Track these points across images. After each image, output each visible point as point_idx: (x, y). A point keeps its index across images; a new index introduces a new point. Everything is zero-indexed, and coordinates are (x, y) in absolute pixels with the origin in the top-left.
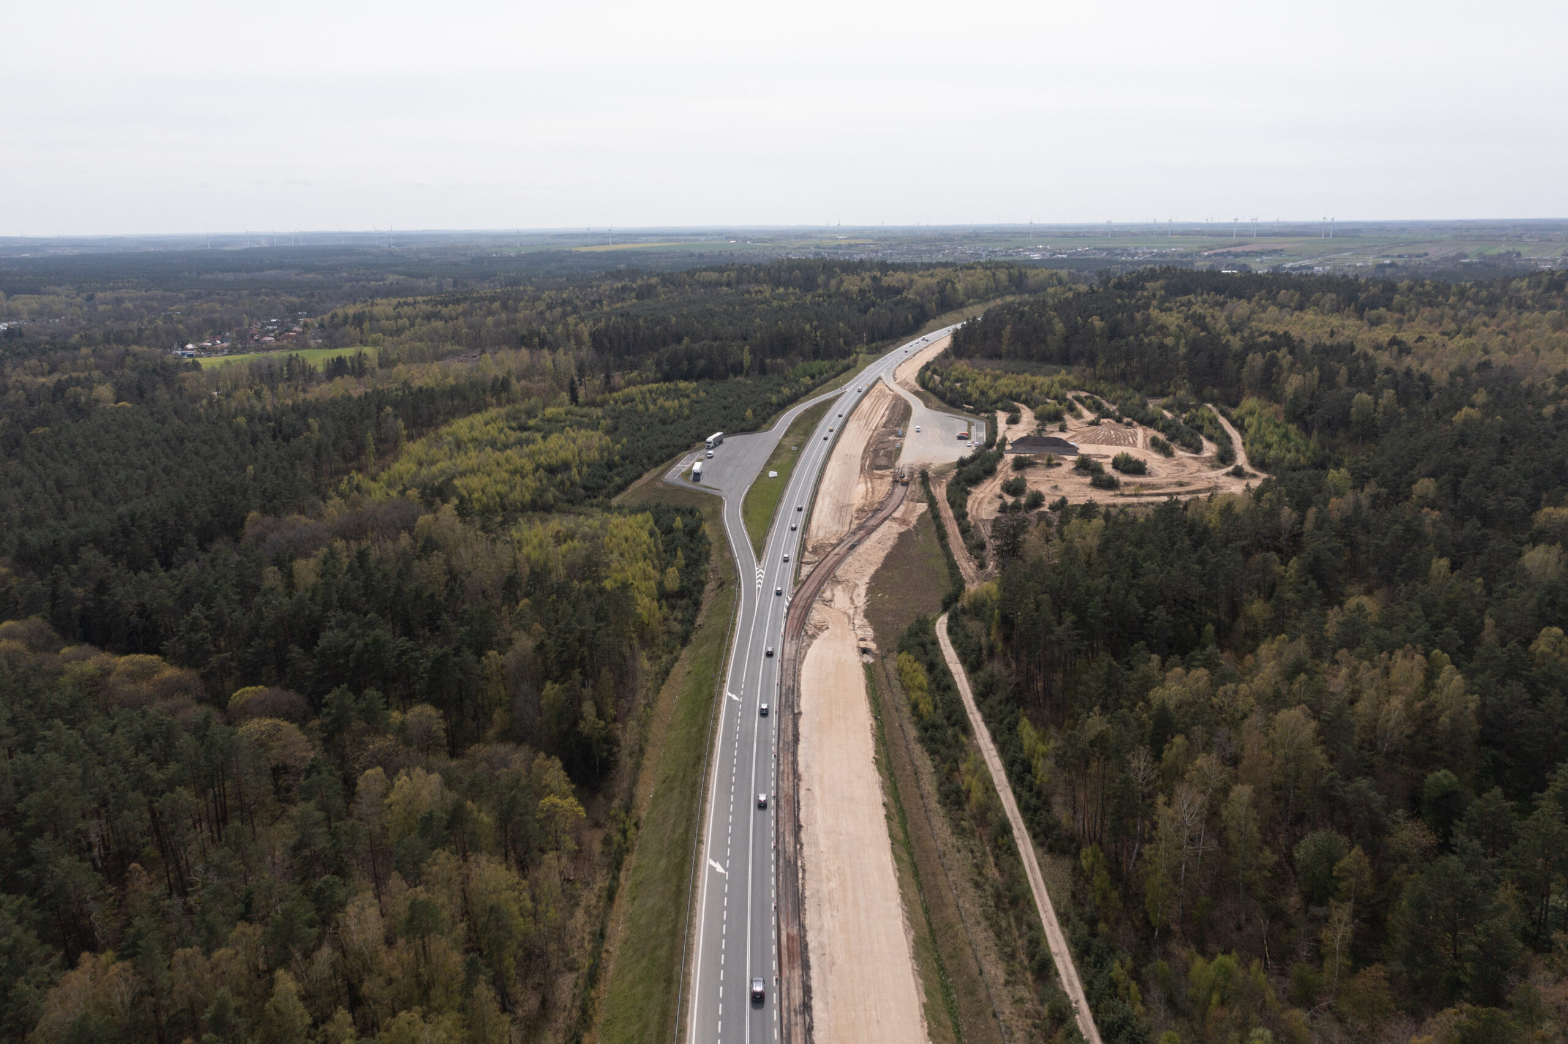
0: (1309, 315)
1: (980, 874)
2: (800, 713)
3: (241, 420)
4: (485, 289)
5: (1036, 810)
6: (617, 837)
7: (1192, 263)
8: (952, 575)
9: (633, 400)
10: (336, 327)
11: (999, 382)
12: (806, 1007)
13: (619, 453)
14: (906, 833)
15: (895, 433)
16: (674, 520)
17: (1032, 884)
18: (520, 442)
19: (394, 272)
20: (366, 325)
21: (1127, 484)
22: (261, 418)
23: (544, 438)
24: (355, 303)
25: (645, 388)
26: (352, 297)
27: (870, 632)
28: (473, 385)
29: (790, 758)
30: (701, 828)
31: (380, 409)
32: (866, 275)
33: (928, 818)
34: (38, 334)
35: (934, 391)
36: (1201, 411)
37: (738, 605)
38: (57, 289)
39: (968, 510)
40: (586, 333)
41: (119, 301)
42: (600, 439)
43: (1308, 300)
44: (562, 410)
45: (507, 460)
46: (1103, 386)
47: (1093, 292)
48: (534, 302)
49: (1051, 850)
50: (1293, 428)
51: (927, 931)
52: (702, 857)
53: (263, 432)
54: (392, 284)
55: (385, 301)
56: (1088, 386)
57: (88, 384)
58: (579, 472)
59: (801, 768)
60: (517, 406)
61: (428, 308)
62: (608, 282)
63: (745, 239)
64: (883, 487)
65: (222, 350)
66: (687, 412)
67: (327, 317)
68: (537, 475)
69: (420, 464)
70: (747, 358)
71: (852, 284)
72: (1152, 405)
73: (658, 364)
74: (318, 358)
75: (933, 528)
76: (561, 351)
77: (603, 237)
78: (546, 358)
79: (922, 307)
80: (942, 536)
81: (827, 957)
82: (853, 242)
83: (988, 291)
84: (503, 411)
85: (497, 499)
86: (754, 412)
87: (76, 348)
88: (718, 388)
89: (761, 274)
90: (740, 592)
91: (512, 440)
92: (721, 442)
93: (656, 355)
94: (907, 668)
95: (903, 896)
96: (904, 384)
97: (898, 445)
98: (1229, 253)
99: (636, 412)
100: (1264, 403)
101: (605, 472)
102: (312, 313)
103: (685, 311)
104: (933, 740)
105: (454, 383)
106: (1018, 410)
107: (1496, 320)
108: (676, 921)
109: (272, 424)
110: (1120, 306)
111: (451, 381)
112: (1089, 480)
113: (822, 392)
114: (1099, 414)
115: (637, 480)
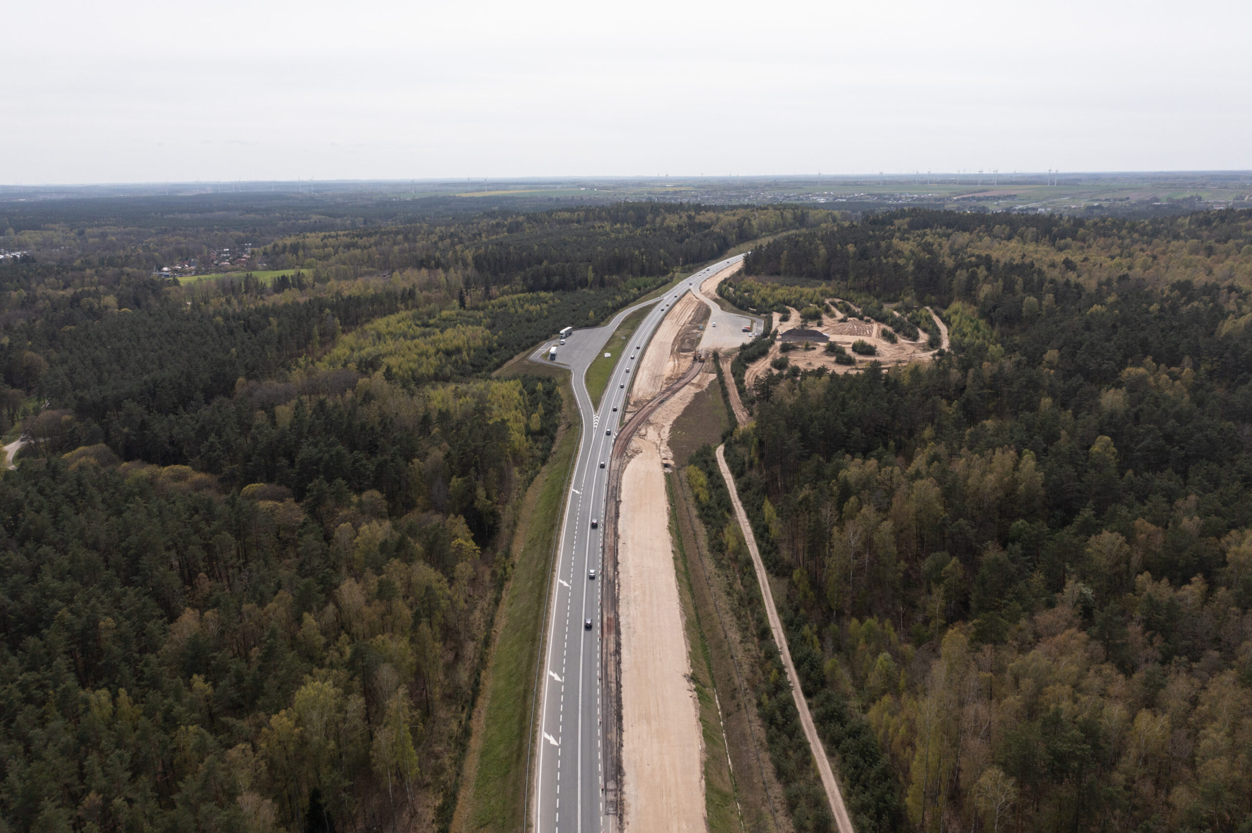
0: (1013, 244)
1: (731, 588)
2: (620, 501)
3: (219, 319)
4: (390, 225)
5: (770, 552)
6: (500, 571)
7: (943, 205)
8: (730, 419)
9: (506, 305)
10: (277, 254)
11: (776, 292)
12: (618, 652)
13: (497, 341)
14: (686, 568)
15: (698, 328)
16: (536, 386)
17: (763, 593)
18: (424, 335)
19: (317, 213)
20: (301, 253)
21: (861, 362)
22: (234, 317)
23: (442, 332)
24: (290, 236)
25: (515, 296)
26: (286, 232)
27: (670, 454)
28: (389, 294)
29: (613, 526)
30: (554, 563)
31: (321, 311)
32: (684, 215)
33: (701, 560)
34: (47, 260)
35: (728, 299)
36: (921, 311)
37: (580, 437)
38: (54, 226)
39: (746, 378)
40: (470, 258)
41: (104, 235)
42: (483, 332)
43: (1016, 233)
44: (453, 312)
45: (416, 346)
46: (852, 294)
47: (853, 226)
48: (428, 235)
49: (777, 575)
50: (982, 322)
51: (695, 618)
52: (555, 579)
53: (236, 327)
54: (315, 222)
55: (313, 234)
56: (840, 295)
57: (96, 295)
58: (468, 355)
59: (620, 532)
60: (420, 310)
61: (347, 240)
62: (485, 220)
63: (593, 187)
64: (686, 363)
65: (190, 272)
66: (546, 313)
67: (269, 247)
68: (438, 356)
69: (353, 350)
70: (591, 275)
71: (672, 221)
72: (887, 308)
73: (525, 279)
74: (267, 277)
75: (720, 390)
76: (452, 270)
77: (480, 185)
78: (441, 275)
79: (725, 238)
80: (725, 395)
81: (632, 629)
82: (677, 189)
83: (776, 227)
84: (410, 313)
85: (410, 373)
86: (595, 313)
87: (81, 269)
88: (569, 296)
89: (603, 214)
90: (582, 430)
91: (418, 333)
92: (570, 334)
93: (523, 273)
94: (693, 473)
95: (681, 599)
96: (706, 294)
97: (699, 335)
98: (973, 198)
99: (509, 314)
100: (966, 305)
101: (487, 354)
102: (256, 244)
103: (545, 241)
104: (707, 515)
105: (374, 293)
106: (788, 312)
107: (1151, 247)
108: (538, 611)
109: (242, 322)
110: (870, 237)
111: (371, 291)
112: (833, 359)
113: (646, 299)
114: (848, 315)
115: (510, 360)
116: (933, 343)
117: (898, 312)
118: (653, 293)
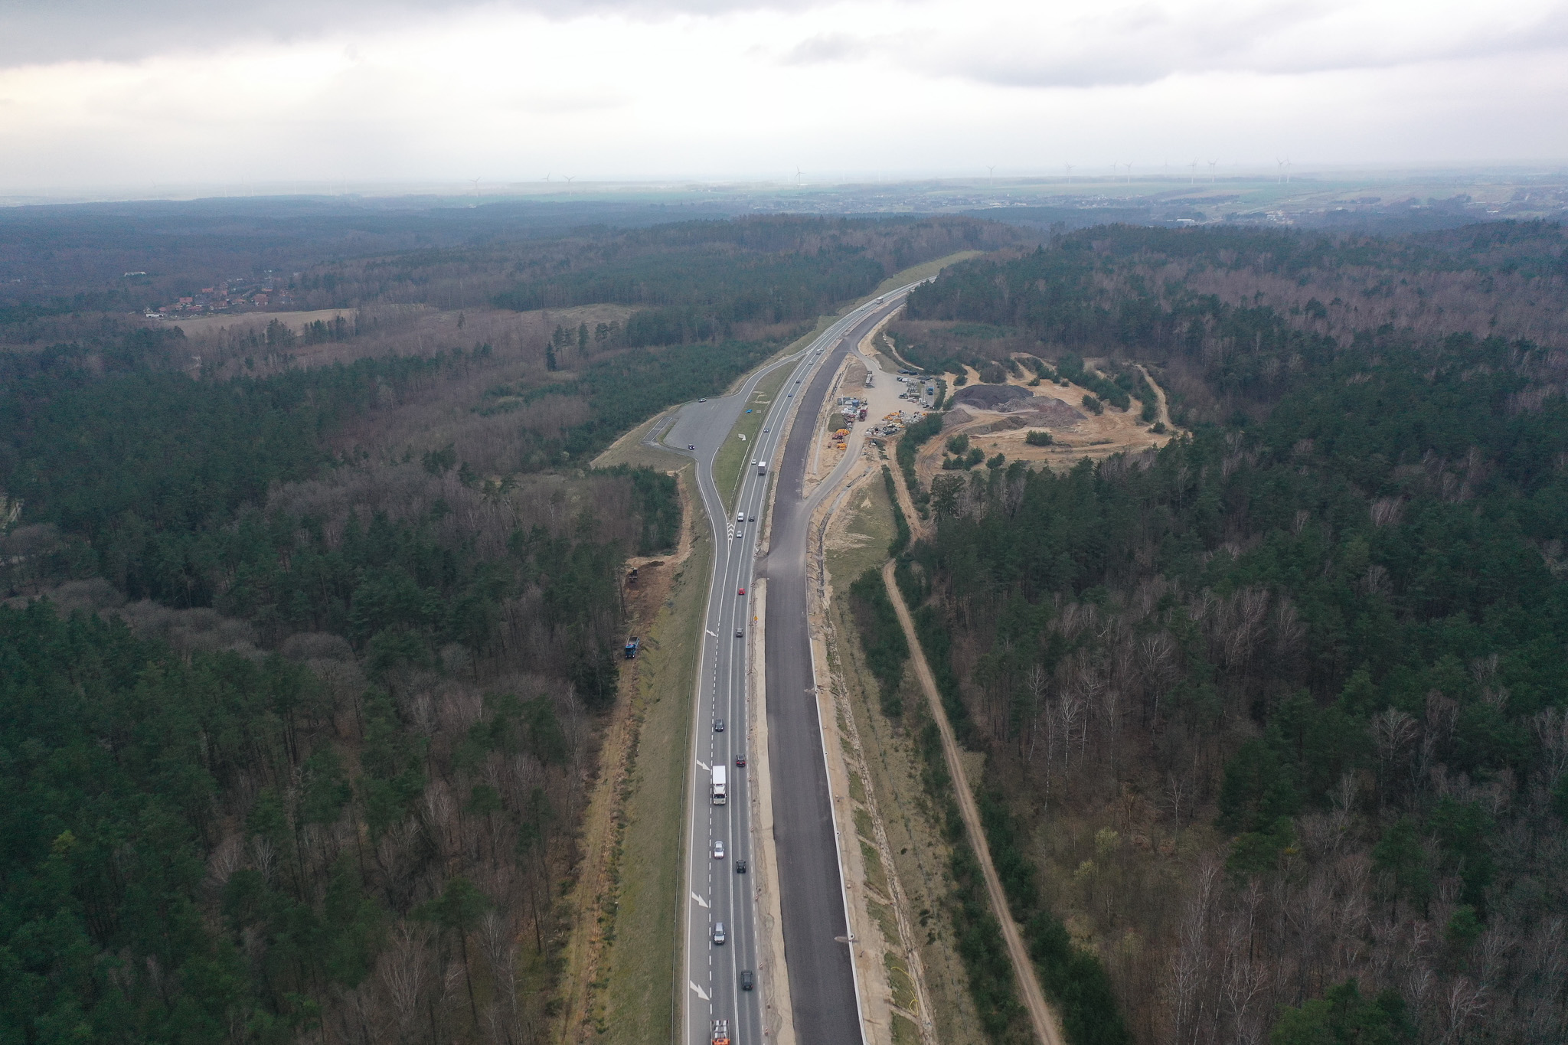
0: (1243, 275)
5: (959, 717)
8: (900, 524)
10: (308, 287)
13: (597, 416)
20: (339, 288)
22: (258, 386)
28: (457, 352)
30: (689, 737)
31: (371, 378)
32: (826, 235)
35: (888, 354)
36: (1131, 371)
37: (712, 556)
39: (916, 466)
41: (78, 261)
42: (579, 404)
43: (1245, 259)
46: (1045, 347)
47: (1042, 251)
48: (502, 263)
53: (262, 402)
56: (1031, 348)
57: (76, 352)
58: (562, 434)
61: (398, 269)
62: (573, 239)
67: (296, 276)
68: (524, 438)
71: (812, 243)
74: (295, 321)
79: (878, 266)
80: (892, 493)
86: (721, 375)
87: (53, 313)
90: (713, 544)
98: (1190, 199)
99: (611, 376)
100: (1189, 364)
101: (586, 433)
104: (877, 662)
106: (964, 371)
109: (269, 393)
113: (784, 355)
114: (1039, 376)
115: (615, 443)
116: (1148, 415)
117: (1103, 371)
118: (793, 345)
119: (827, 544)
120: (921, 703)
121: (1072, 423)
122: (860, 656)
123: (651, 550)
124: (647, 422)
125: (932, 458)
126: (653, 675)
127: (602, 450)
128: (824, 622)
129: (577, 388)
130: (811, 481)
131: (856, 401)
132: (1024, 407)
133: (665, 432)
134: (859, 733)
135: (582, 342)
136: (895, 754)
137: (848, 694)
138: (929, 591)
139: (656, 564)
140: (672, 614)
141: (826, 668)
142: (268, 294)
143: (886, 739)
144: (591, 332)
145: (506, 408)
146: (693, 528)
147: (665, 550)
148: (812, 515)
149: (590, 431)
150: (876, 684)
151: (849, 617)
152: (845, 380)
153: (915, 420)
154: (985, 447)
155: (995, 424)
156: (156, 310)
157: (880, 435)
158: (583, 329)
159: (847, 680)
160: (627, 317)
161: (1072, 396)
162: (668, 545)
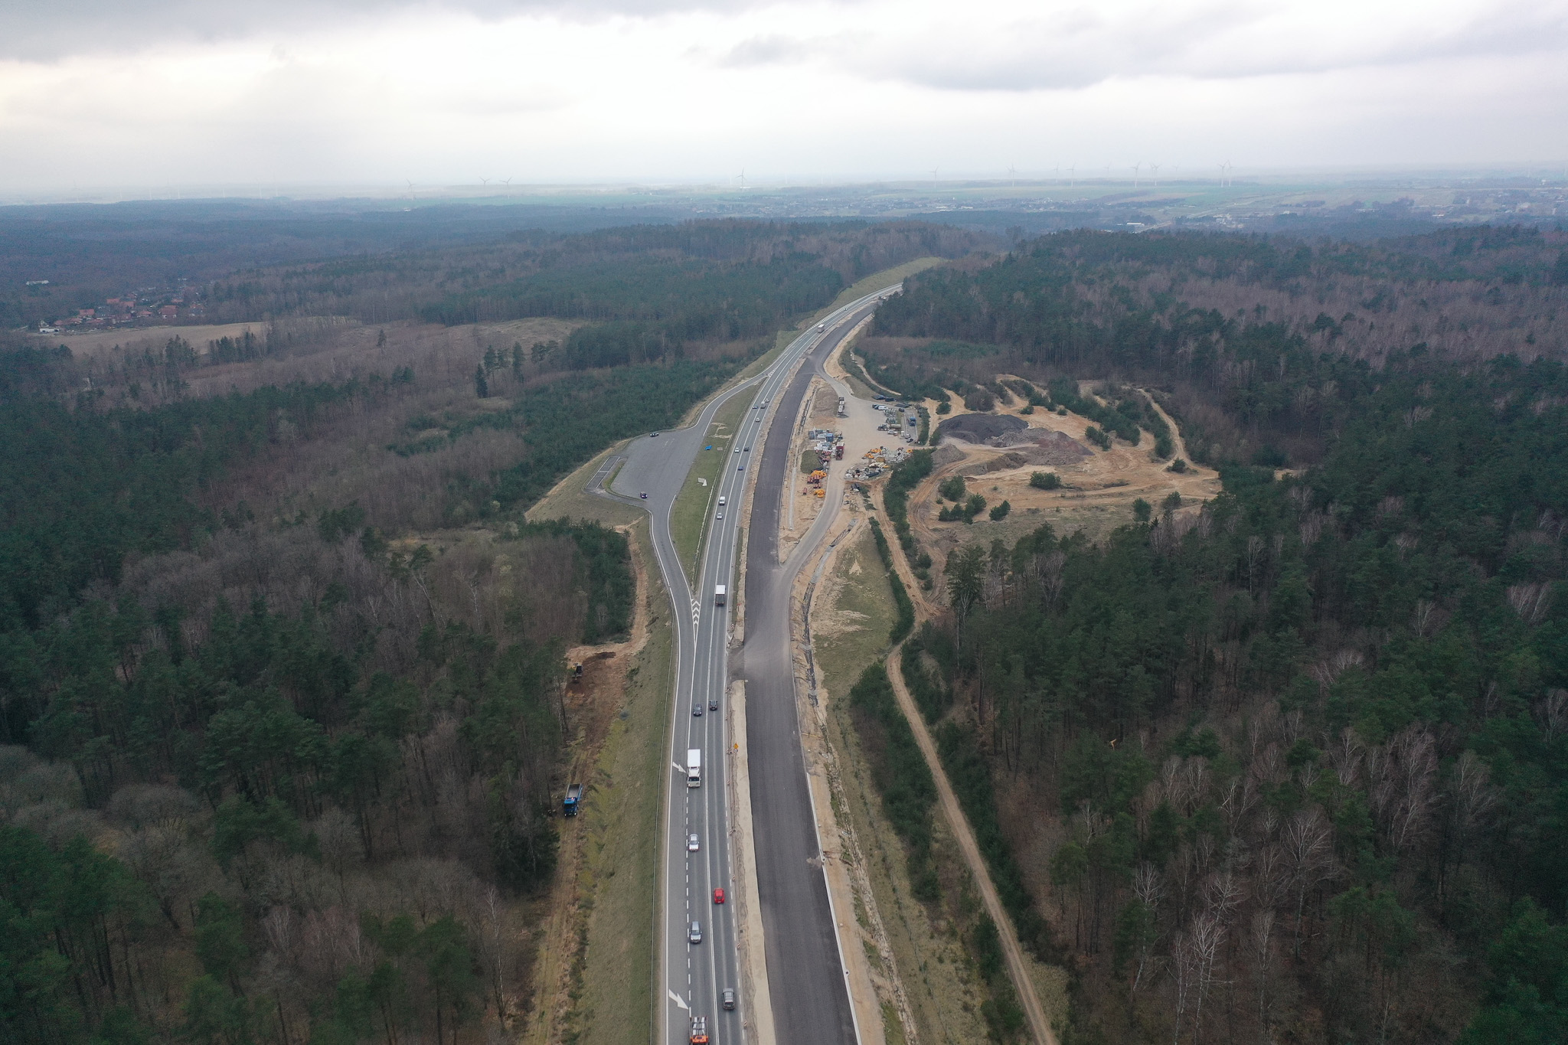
0: (1231, 286)
8: (899, 597)
10: (220, 299)
20: (253, 299)
22: (138, 422)
28: (373, 377)
31: (271, 411)
32: (778, 240)
35: (859, 375)
37: (675, 645)
39: (908, 519)
43: (1226, 268)
46: (1031, 366)
47: (1012, 259)
52: (661, 989)
53: (140, 441)
56: (1016, 368)
65: (95, 326)
68: (446, 484)
71: (764, 250)
74: (202, 339)
79: (836, 274)
80: (885, 554)
90: (675, 629)
100: (1198, 390)
101: (519, 477)
106: (946, 397)
112: (1028, 479)
113: (743, 378)
114: (1030, 401)
115: (556, 487)
116: (1163, 451)
117: (1102, 397)
118: (753, 365)
119: (815, 627)
120: (962, 877)
121: (1080, 460)
122: (874, 799)
123: (598, 636)
124: (591, 462)
125: (925, 506)
126: (604, 828)
127: (539, 497)
128: (821, 746)
129: (510, 418)
130: (788, 539)
131: (830, 435)
132: (1021, 441)
133: (611, 477)
134: (886, 929)
135: (516, 365)
136: (939, 966)
137: (864, 860)
138: (950, 699)
139: (605, 656)
140: (627, 731)
141: (831, 820)
142: (178, 305)
143: (924, 941)
144: (526, 350)
145: (429, 446)
146: (649, 605)
147: (616, 636)
148: (793, 587)
149: (525, 474)
150: (899, 845)
151: (853, 738)
152: (815, 407)
153: (900, 459)
154: (984, 492)
155: (992, 462)
156: (51, 324)
157: (862, 478)
158: (517, 352)
159: (861, 839)
160: (568, 332)
161: (1074, 427)
162: (620, 630)
